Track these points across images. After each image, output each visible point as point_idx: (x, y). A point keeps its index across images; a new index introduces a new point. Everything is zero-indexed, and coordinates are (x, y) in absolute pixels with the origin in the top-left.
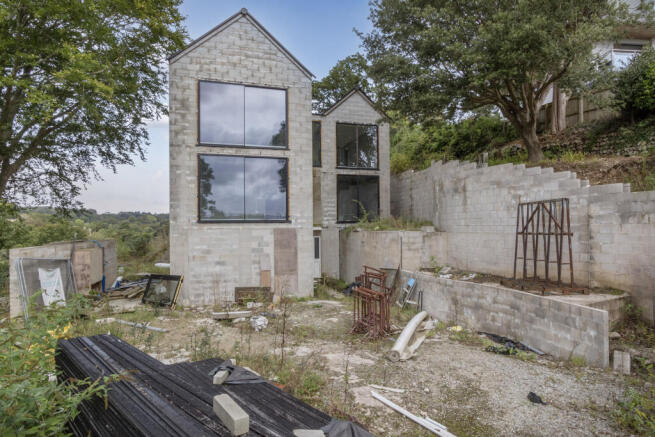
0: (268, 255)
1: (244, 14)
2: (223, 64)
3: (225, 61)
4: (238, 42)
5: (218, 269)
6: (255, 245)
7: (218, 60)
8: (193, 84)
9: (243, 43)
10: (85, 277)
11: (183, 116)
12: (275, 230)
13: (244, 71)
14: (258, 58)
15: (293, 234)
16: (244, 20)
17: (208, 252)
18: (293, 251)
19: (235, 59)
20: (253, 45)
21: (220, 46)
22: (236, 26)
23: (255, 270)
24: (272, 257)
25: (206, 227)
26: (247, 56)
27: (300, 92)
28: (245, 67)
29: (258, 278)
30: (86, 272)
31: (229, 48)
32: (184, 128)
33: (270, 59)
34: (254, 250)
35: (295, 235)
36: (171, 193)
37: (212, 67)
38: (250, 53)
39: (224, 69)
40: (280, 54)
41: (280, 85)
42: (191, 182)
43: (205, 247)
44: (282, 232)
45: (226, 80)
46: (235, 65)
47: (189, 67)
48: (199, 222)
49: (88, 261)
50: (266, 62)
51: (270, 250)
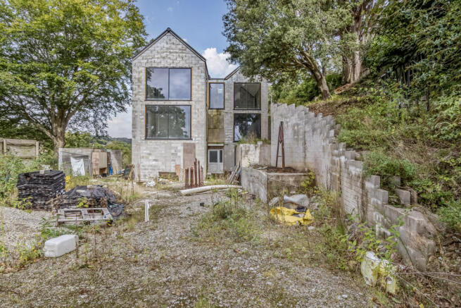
0: (179, 157)
1: (169, 31)
2: (158, 58)
3: (159, 56)
4: (166, 46)
5: (154, 163)
6: (173, 151)
7: (156, 56)
8: (143, 69)
9: (168, 46)
10: (97, 164)
11: (139, 86)
12: (184, 143)
13: (169, 61)
14: (176, 53)
15: (194, 146)
16: (169, 34)
17: (150, 154)
18: (193, 155)
19: (164, 55)
20: (173, 46)
21: (157, 49)
22: (165, 37)
23: (173, 164)
24: (182, 158)
25: (149, 141)
26: (170, 53)
27: (199, 69)
28: (169, 58)
29: (174, 169)
30: (97, 162)
31: (162, 49)
32: (139, 92)
33: (182, 53)
34: (173, 154)
35: (195, 147)
36: (133, 125)
37: (153, 60)
38: (172, 51)
39: (159, 60)
40: (188, 50)
41: (187, 66)
42: (142, 119)
43: (148, 152)
44: (188, 144)
45: (159, 66)
46: (164, 58)
47: (142, 61)
48: (146, 139)
49: (98, 157)
50: (181, 54)
51: (181, 154)
